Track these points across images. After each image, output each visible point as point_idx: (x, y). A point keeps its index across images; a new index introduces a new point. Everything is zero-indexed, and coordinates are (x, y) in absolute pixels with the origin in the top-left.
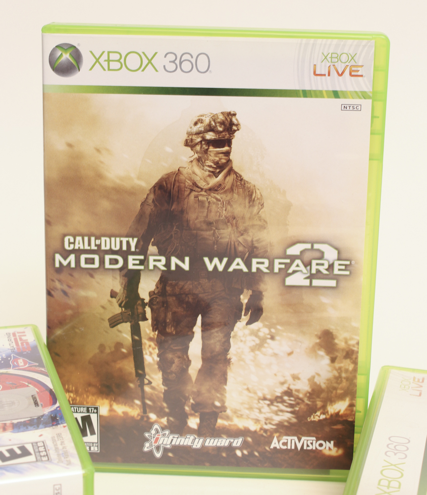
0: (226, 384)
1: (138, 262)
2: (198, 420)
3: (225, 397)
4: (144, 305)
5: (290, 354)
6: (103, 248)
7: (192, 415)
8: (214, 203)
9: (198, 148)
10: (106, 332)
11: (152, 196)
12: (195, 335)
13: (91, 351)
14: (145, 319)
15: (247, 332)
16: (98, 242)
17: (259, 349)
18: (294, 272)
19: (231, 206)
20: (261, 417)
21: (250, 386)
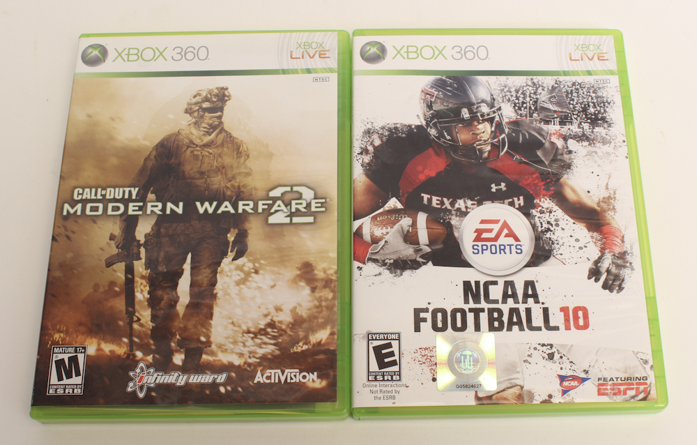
0: (212, 319)
1: (137, 208)
2: (183, 356)
3: (211, 332)
4: (139, 245)
5: (273, 287)
6: (108, 197)
7: (177, 351)
8: (207, 156)
9: (196, 114)
10: (102, 272)
11: (154, 153)
12: (185, 272)
13: (86, 290)
14: (140, 259)
15: (233, 267)
16: (104, 192)
17: (243, 283)
18: (276, 211)
19: (222, 158)
20: (245, 351)
21: (235, 320)
